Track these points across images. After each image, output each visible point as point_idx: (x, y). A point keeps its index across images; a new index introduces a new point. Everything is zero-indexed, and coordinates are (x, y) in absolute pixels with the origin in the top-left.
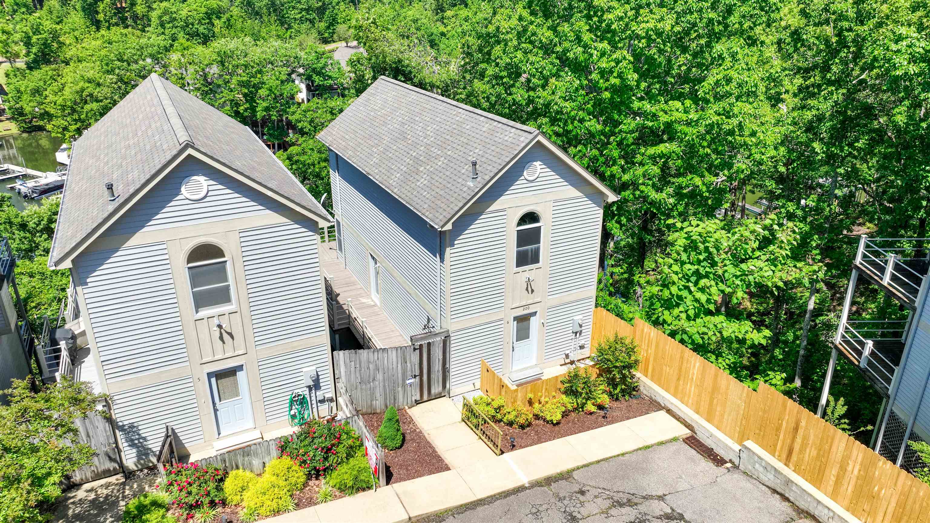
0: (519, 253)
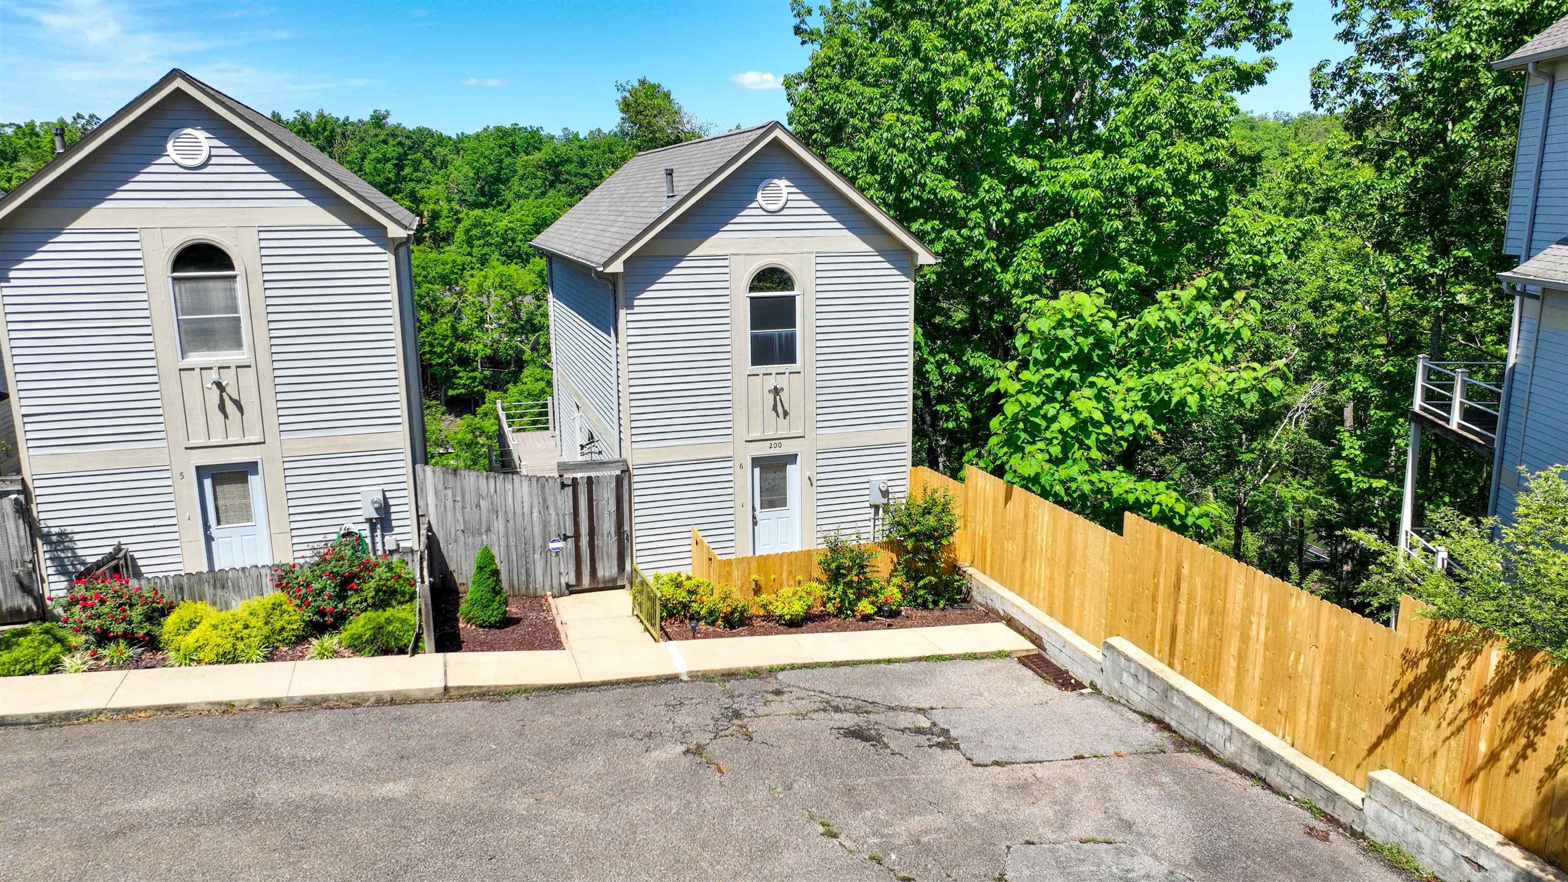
0: (755, 339)
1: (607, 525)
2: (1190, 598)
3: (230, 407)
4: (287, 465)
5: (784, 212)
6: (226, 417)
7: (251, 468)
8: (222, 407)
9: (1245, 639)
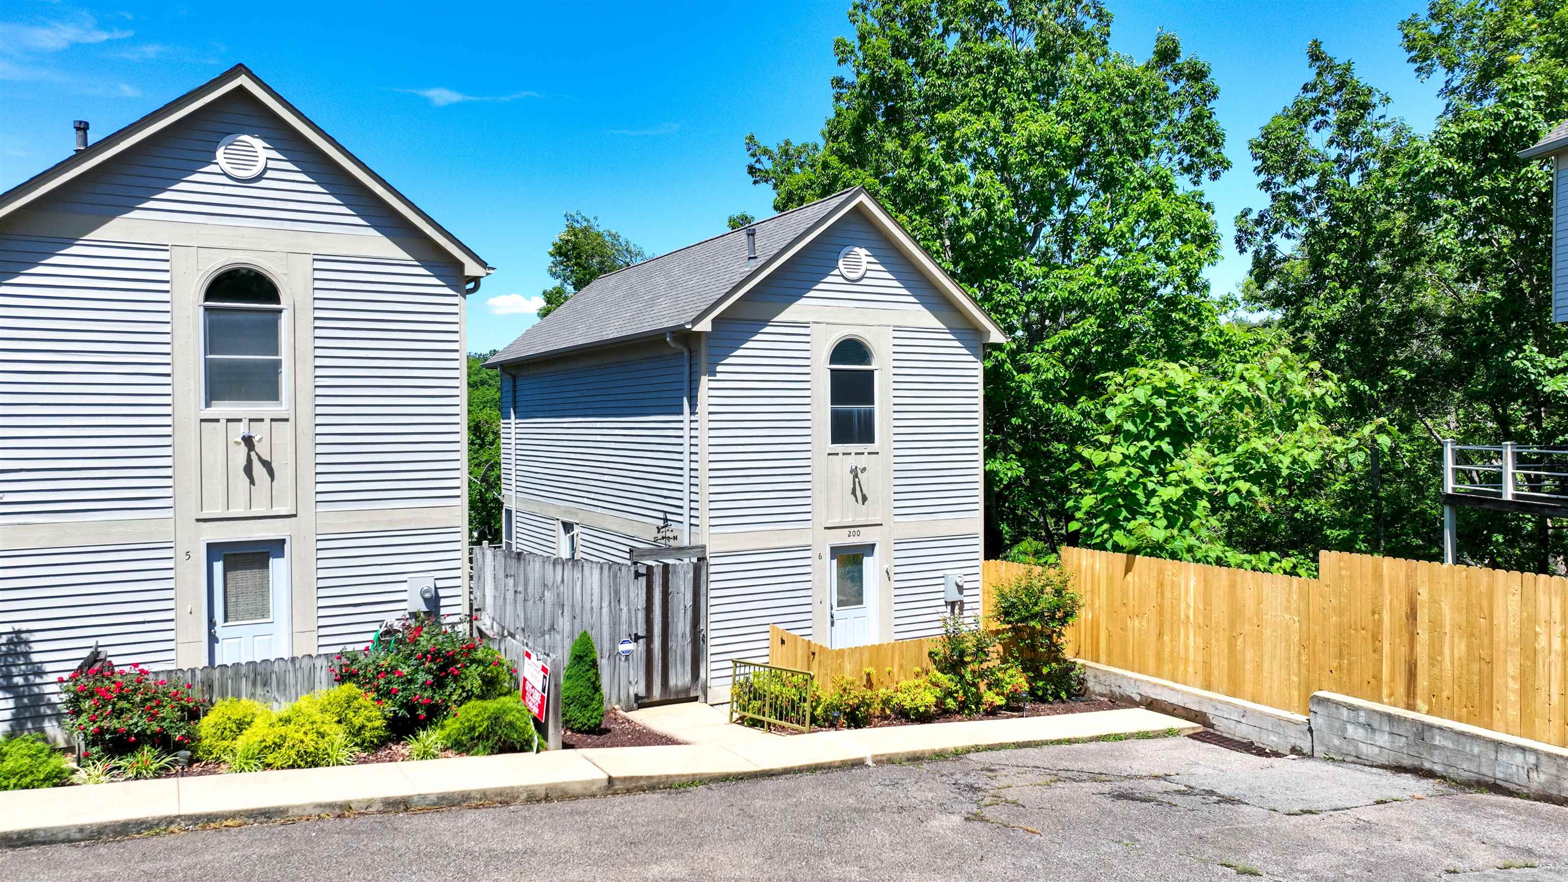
0: (835, 415)
1: (682, 625)
2: (1435, 625)
3: (259, 470)
4: (321, 545)
5: (864, 282)
6: (252, 482)
7: (276, 547)
8: (248, 469)
9: (1530, 653)
